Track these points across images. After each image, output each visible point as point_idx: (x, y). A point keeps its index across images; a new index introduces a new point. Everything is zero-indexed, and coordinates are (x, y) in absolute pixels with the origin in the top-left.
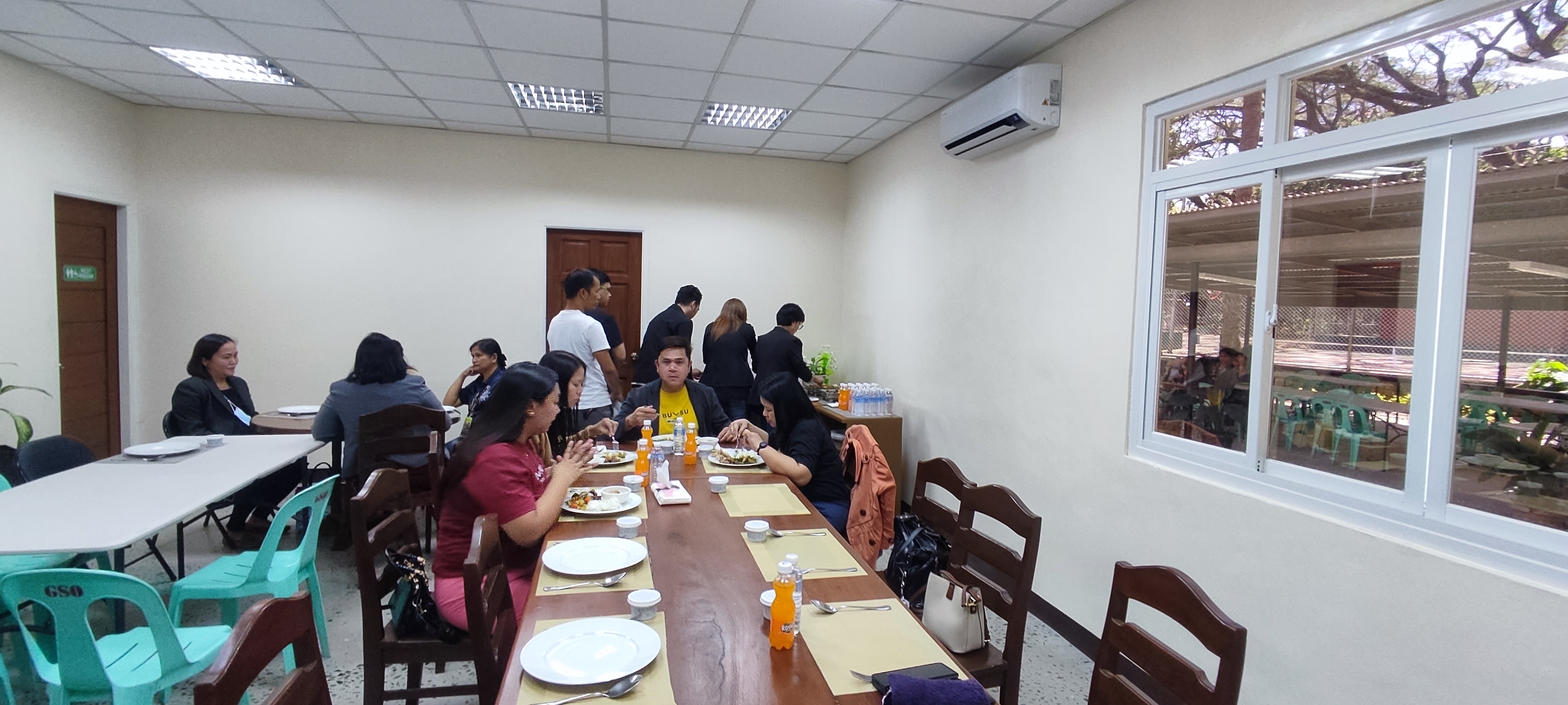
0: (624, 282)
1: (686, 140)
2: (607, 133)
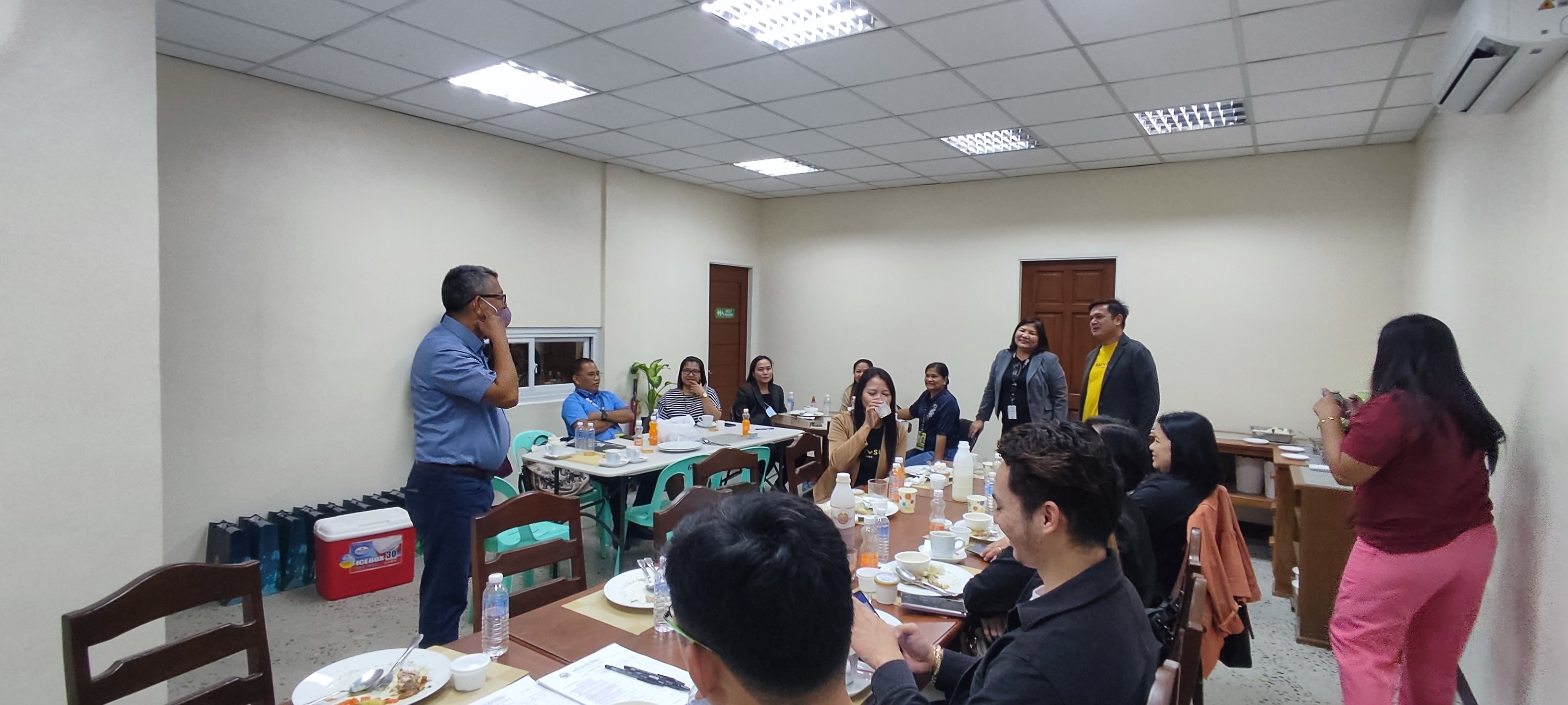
1: (1156, 154)
2: (1069, 162)
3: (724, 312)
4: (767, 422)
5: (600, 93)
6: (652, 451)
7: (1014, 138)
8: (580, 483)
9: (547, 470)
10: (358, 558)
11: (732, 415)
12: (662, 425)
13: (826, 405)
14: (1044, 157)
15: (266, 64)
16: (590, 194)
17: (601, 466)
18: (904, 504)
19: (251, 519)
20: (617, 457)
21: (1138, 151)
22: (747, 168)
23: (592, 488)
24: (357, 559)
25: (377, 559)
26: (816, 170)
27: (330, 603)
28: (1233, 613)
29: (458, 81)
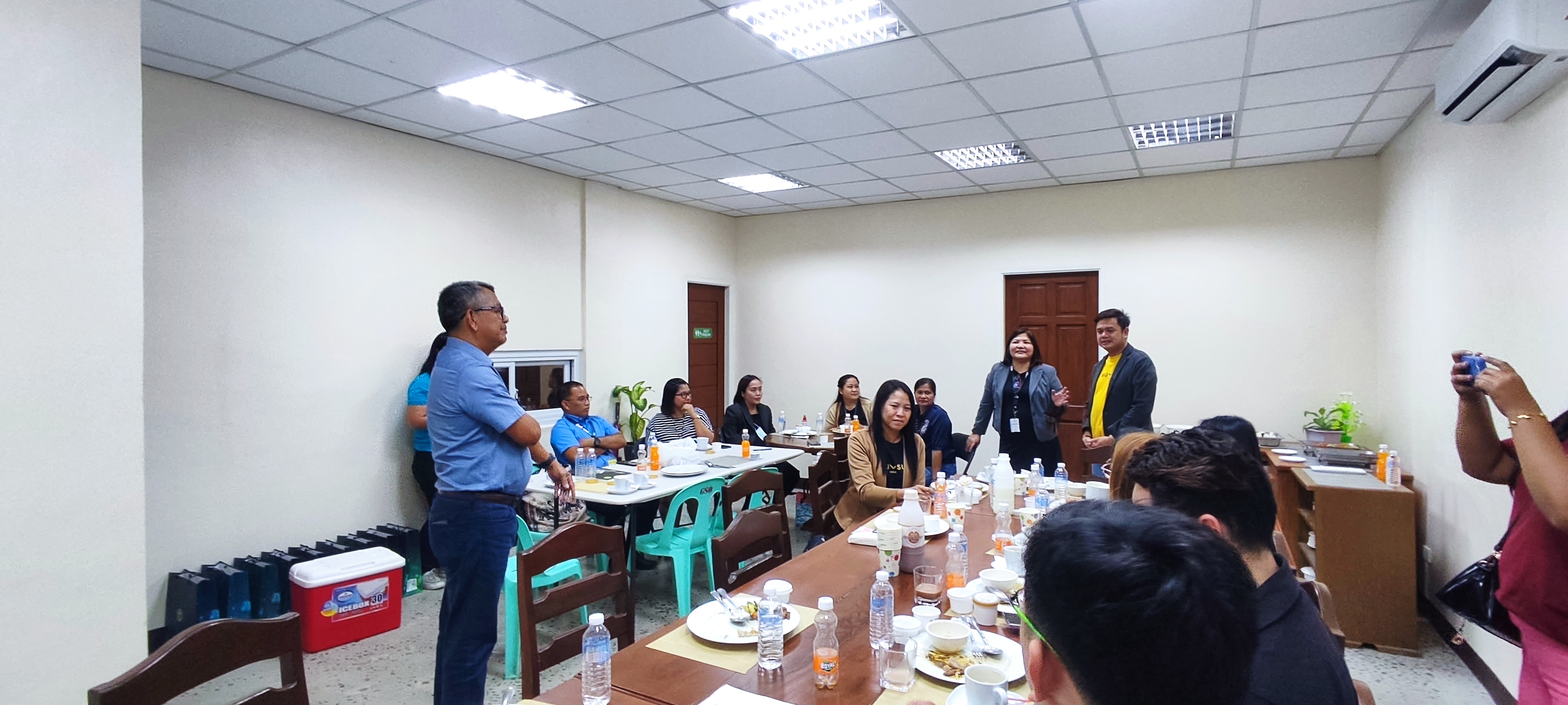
0: (1081, 323)
1: (1139, 169)
2: (1053, 177)
3: (702, 332)
5: (598, 104)
6: (656, 476)
7: (1007, 152)
10: (342, 604)
11: (729, 438)
15: (237, 71)
16: (569, 212)
19: (215, 567)
20: (623, 484)
21: (1123, 164)
22: (731, 185)
24: (340, 606)
25: (362, 605)
26: (801, 186)
27: (313, 656)
29: (447, 91)
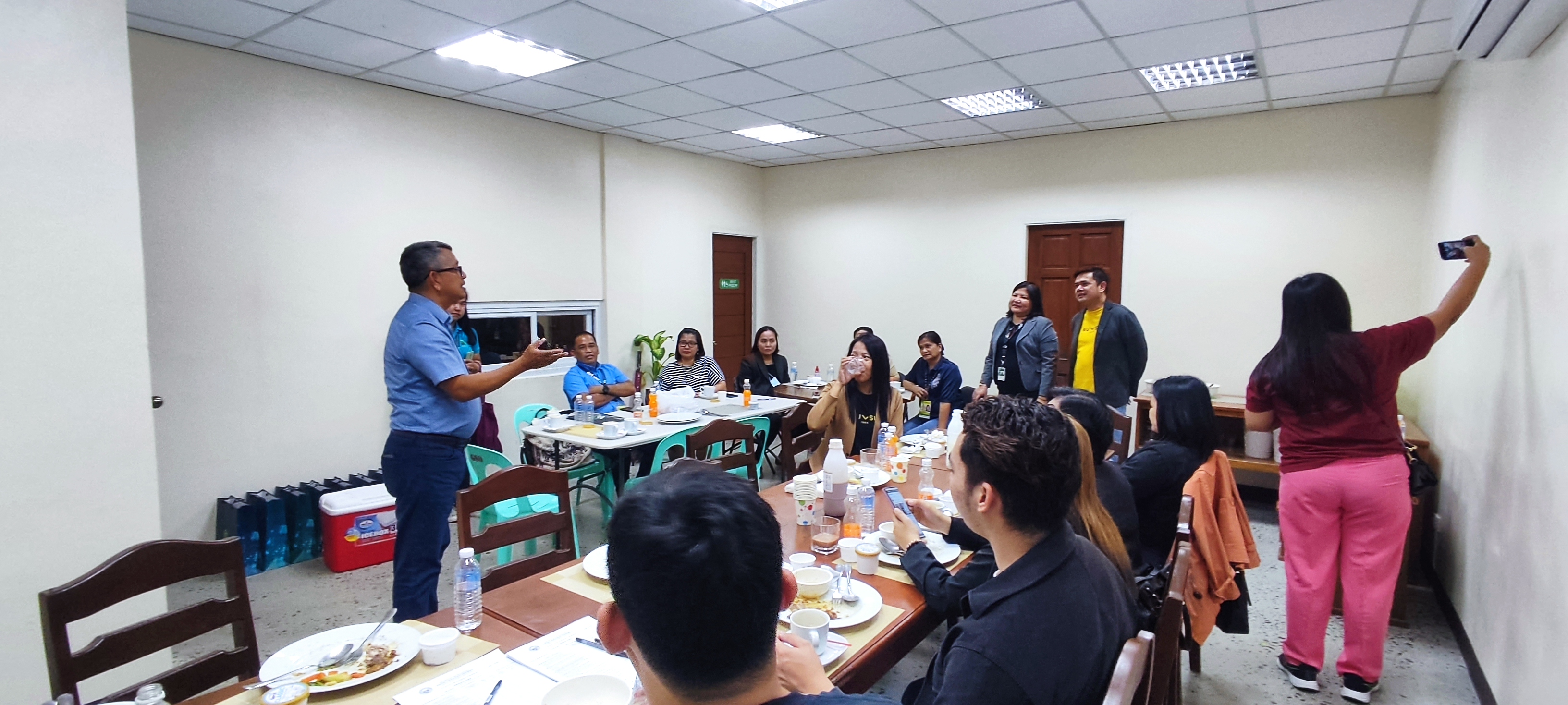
1: (1165, 112)
2: (1076, 123)
3: (729, 282)
4: (771, 392)
5: (589, 61)
6: (651, 423)
7: (1017, 98)
8: (582, 455)
9: (549, 443)
10: (363, 531)
11: (734, 387)
12: (662, 397)
13: (829, 375)
14: (1050, 119)
15: (252, 39)
16: (588, 166)
17: (599, 438)
18: (896, 473)
19: (258, 494)
20: (615, 430)
21: (1147, 109)
22: (746, 136)
23: (593, 460)
24: (362, 533)
25: (382, 532)
26: (817, 136)
27: (337, 575)
28: (1229, 580)
29: (445, 52)
